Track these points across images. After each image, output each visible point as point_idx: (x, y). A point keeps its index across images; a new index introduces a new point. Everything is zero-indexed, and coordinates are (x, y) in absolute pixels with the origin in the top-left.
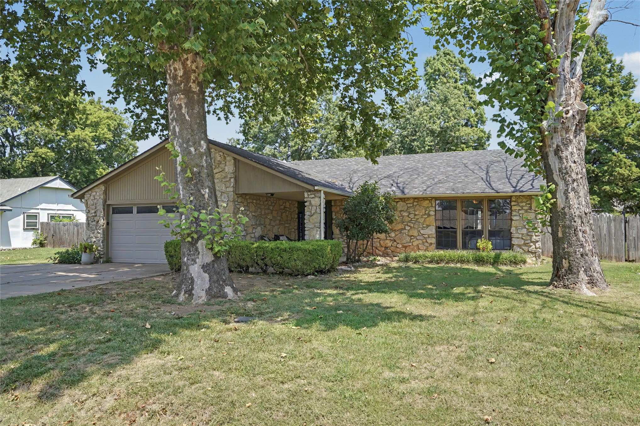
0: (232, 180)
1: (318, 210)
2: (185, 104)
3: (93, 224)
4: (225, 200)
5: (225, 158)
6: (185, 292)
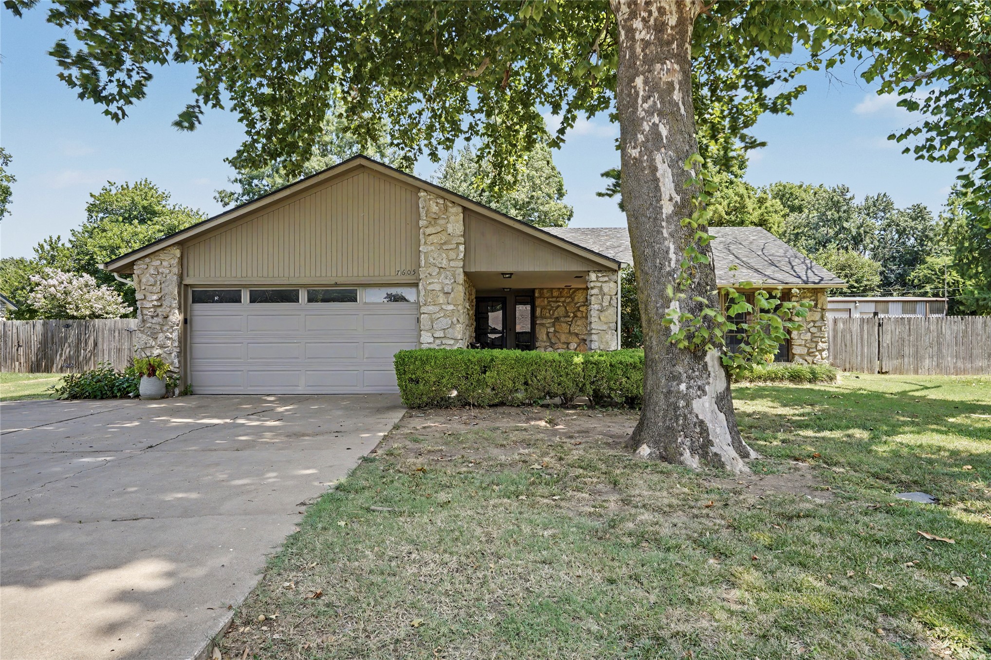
0: (462, 248)
1: (614, 302)
2: (680, 83)
3: (154, 321)
4: (447, 282)
5: (446, 208)
6: (693, 451)
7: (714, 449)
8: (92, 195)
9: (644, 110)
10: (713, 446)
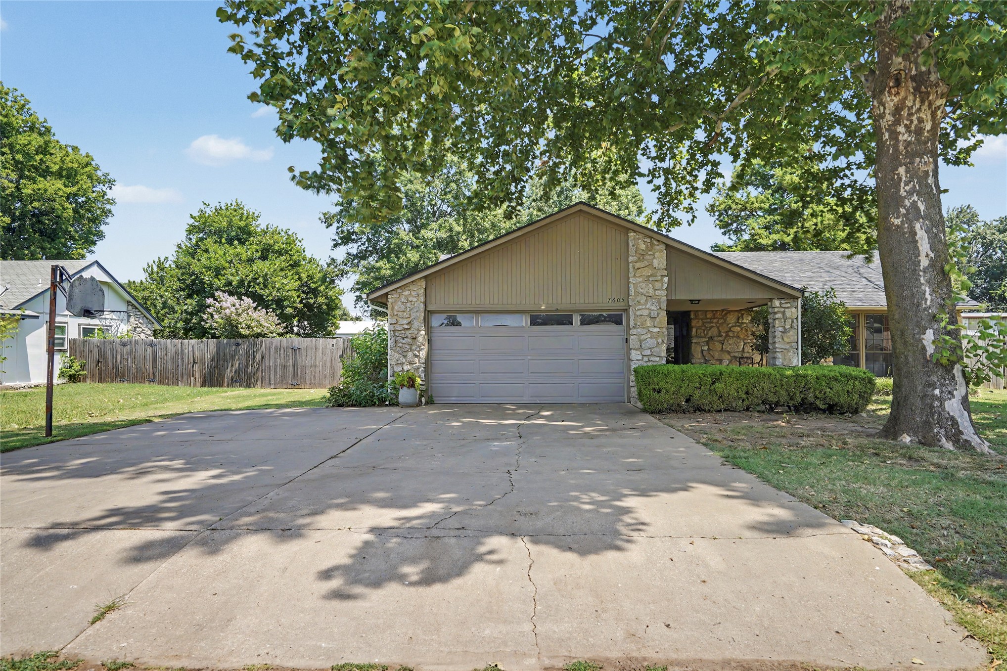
0: (666, 279)
1: (795, 325)
2: (933, 171)
3: (404, 341)
4: (653, 308)
5: (652, 245)
6: (948, 438)
7: (965, 437)
8: (192, 217)
9: (906, 191)
10: (963, 434)
